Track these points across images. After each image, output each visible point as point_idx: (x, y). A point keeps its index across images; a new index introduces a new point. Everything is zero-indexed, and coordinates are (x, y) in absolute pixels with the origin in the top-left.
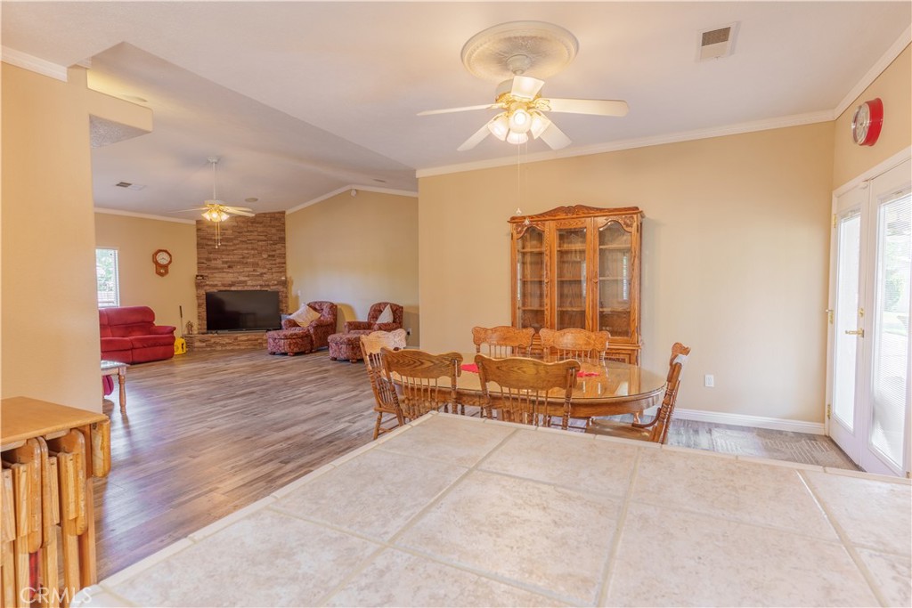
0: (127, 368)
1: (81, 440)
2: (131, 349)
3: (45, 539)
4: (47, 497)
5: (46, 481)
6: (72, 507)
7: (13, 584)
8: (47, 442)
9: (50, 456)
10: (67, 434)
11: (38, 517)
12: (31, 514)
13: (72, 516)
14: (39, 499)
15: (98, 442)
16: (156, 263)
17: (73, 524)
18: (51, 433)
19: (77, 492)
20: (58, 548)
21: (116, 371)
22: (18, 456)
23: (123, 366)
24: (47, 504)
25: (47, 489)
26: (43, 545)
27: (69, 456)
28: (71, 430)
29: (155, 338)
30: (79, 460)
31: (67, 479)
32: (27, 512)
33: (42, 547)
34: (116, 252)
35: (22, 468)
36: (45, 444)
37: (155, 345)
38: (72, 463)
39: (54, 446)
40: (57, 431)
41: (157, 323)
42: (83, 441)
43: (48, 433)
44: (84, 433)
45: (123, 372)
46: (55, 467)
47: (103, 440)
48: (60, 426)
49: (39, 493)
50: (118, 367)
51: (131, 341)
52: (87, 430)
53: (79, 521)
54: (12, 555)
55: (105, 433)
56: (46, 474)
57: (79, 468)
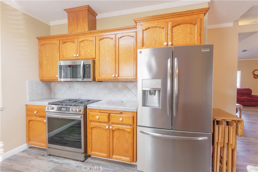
0: (243, 107)
1: (235, 124)
2: (243, 101)
3: (224, 146)
4: (225, 135)
5: (226, 131)
6: (231, 141)
7: (216, 152)
8: (226, 121)
9: (227, 125)
10: (231, 121)
11: (223, 139)
12: (222, 138)
13: (231, 143)
14: (224, 135)
15: (239, 126)
16: (254, 74)
17: (231, 145)
18: (228, 119)
19: (233, 137)
20: (227, 149)
21: (239, 107)
22: (219, 123)
23: (241, 106)
24: (225, 137)
25: (225, 133)
26: (224, 147)
27: (231, 127)
28: (232, 120)
29: (252, 99)
30: (234, 129)
31: (230, 133)
32: (221, 137)
33: (223, 147)
34: (240, 71)
35: (220, 126)
36: (226, 122)
37: (252, 101)
38: (232, 129)
39: (228, 123)
40: (229, 119)
41: (253, 94)
42: (236, 124)
43: (227, 119)
44: (236, 122)
45: (241, 107)
46: (228, 128)
47: (241, 126)
48: (230, 119)
49: (224, 134)
50: (240, 106)
51: (243, 99)
52: (237, 122)
53: (233, 145)
54: (217, 145)
55: (242, 124)
56: (226, 129)
57: (234, 131)
